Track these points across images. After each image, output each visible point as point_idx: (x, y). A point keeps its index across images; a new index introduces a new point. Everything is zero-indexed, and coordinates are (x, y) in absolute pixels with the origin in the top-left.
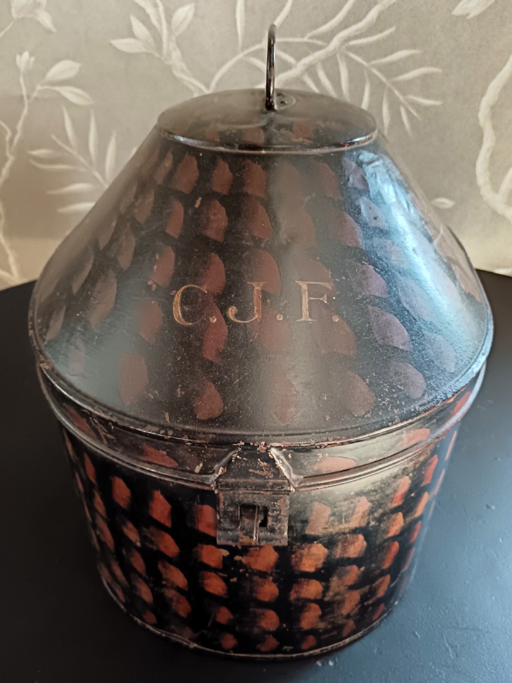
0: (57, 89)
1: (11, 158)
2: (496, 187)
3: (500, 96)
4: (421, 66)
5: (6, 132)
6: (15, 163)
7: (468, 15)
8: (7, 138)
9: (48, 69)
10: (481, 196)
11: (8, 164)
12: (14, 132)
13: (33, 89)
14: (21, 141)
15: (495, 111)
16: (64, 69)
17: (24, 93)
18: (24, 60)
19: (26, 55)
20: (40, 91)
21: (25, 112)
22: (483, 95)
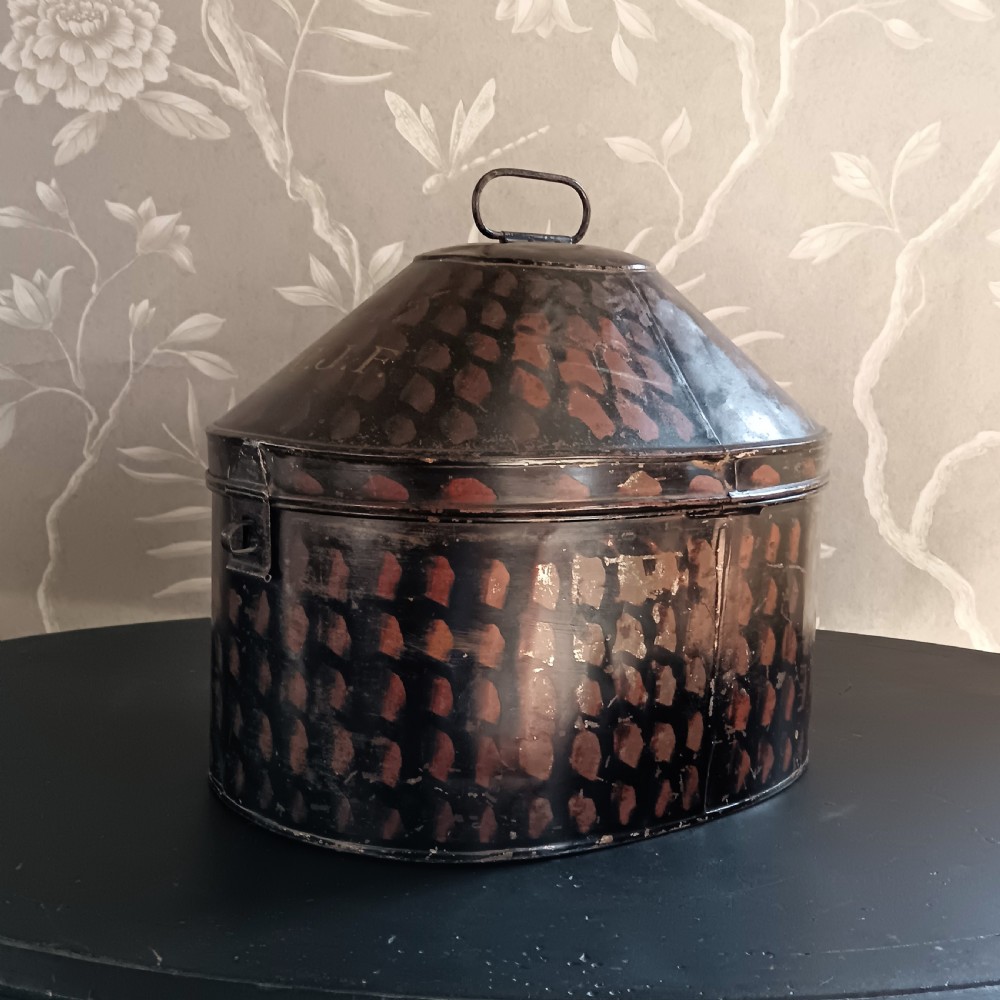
0: (184, 354)
1: (89, 459)
2: (903, 523)
3: (882, 374)
4: (750, 330)
5: (91, 417)
6: (93, 467)
7: (814, 258)
8: (90, 427)
9: (174, 326)
10: (881, 537)
11: (82, 469)
12: (103, 417)
13: (146, 354)
14: (112, 432)
15: (880, 396)
16: (197, 325)
17: (131, 359)
18: (140, 310)
19: (145, 303)
20: (155, 356)
21: (127, 386)
22: (855, 373)
